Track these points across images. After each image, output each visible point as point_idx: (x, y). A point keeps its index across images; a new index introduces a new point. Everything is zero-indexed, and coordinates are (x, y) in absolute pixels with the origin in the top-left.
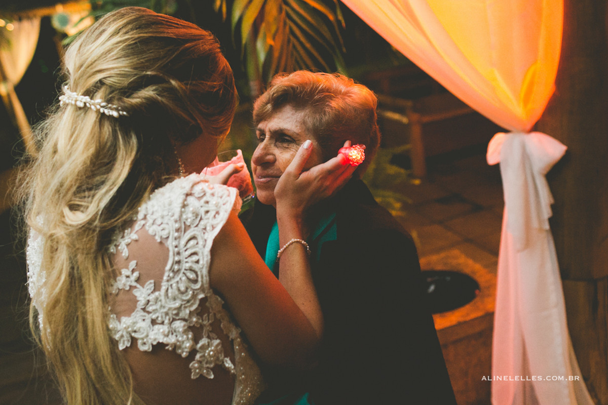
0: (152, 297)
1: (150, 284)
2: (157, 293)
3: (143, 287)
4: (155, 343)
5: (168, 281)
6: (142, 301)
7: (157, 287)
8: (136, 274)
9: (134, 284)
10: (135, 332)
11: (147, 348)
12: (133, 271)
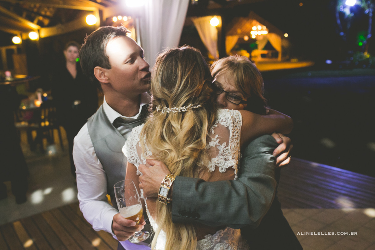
0: (225, 149)
1: (224, 144)
2: (227, 147)
3: (222, 145)
4: (227, 168)
5: (231, 142)
6: (221, 151)
7: (227, 145)
8: (218, 140)
9: (218, 144)
10: (218, 164)
11: (224, 170)
12: (217, 139)
